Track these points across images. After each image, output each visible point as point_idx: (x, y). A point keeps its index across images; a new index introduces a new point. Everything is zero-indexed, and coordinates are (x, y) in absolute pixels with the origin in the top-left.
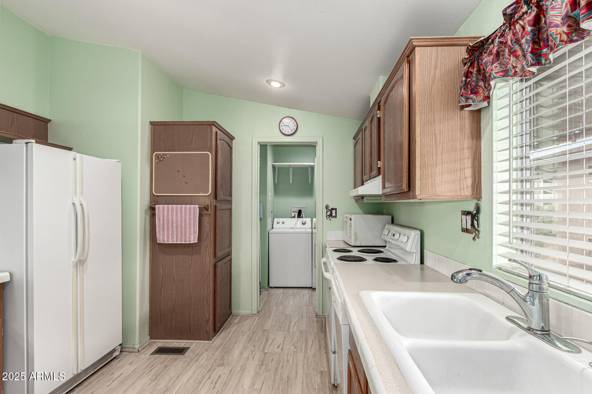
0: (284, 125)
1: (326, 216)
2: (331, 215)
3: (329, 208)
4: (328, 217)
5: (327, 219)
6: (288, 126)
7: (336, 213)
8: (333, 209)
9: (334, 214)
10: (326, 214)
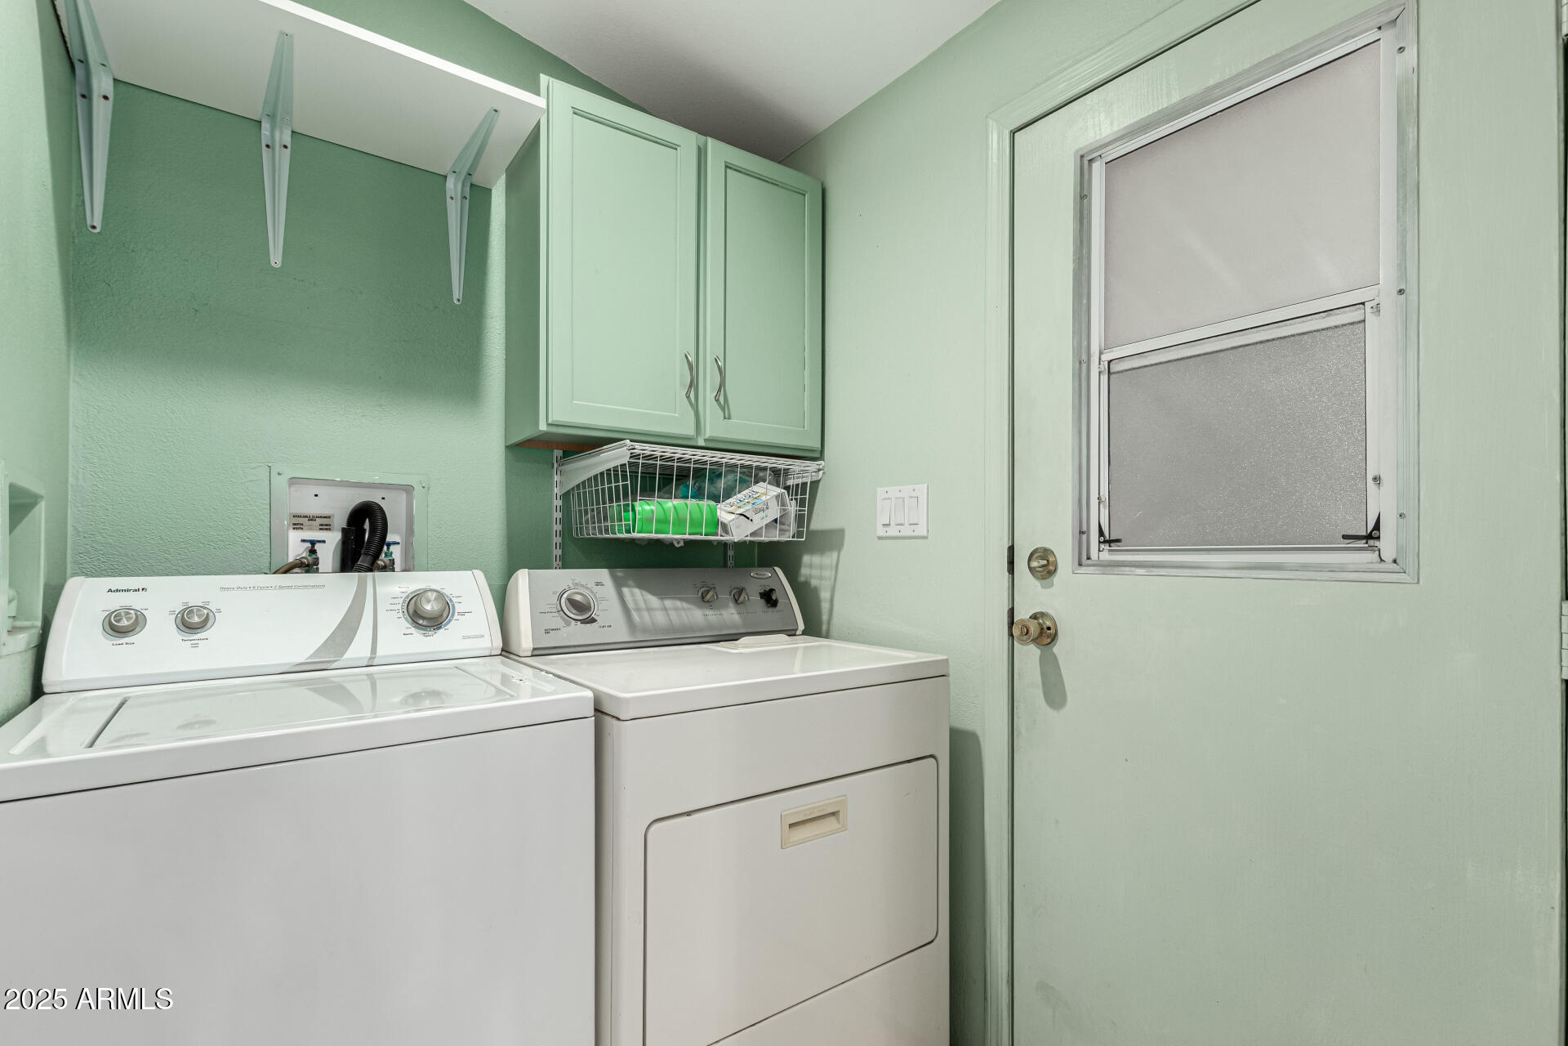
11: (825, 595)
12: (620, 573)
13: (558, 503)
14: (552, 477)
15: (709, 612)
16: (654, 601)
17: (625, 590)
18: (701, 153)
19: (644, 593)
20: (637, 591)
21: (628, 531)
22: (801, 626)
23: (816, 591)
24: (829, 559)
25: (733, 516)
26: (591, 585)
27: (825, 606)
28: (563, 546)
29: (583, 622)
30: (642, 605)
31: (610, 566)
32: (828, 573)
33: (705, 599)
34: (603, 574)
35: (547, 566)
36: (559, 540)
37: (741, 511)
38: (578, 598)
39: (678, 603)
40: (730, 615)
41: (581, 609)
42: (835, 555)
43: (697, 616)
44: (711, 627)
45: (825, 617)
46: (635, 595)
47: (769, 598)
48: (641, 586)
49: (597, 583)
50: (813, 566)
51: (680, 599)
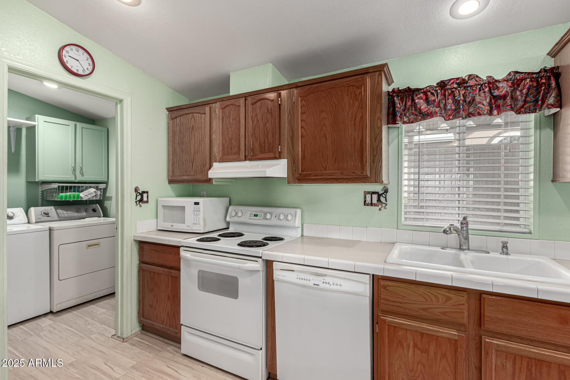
0: (69, 56)
1: (136, 202)
2: (141, 200)
3: (139, 191)
4: (138, 202)
5: (137, 205)
6: (78, 60)
7: (148, 197)
8: (144, 192)
9: (145, 199)
10: (136, 199)
11: (109, 209)
12: (56, 207)
13: (41, 192)
14: (39, 187)
15: (78, 214)
16: (65, 212)
17: (58, 210)
18: (76, 126)
19: (62, 211)
20: (60, 210)
21: (58, 199)
22: (102, 215)
23: (107, 208)
24: (110, 202)
25: (83, 196)
26: (49, 210)
27: (109, 211)
28: (42, 201)
29: (47, 217)
30: (62, 213)
31: (54, 205)
32: (109, 205)
33: (77, 211)
34: (52, 207)
35: (38, 206)
36: (41, 200)
37: (85, 194)
38: (46, 212)
39: (71, 212)
40: (84, 214)
41: (47, 214)
42: (110, 201)
43: (76, 214)
44: (79, 216)
45: (109, 213)
46: (60, 211)
47: (94, 210)
48: (61, 209)
49: (51, 209)
50: (107, 204)
51: (71, 211)
